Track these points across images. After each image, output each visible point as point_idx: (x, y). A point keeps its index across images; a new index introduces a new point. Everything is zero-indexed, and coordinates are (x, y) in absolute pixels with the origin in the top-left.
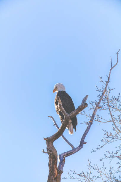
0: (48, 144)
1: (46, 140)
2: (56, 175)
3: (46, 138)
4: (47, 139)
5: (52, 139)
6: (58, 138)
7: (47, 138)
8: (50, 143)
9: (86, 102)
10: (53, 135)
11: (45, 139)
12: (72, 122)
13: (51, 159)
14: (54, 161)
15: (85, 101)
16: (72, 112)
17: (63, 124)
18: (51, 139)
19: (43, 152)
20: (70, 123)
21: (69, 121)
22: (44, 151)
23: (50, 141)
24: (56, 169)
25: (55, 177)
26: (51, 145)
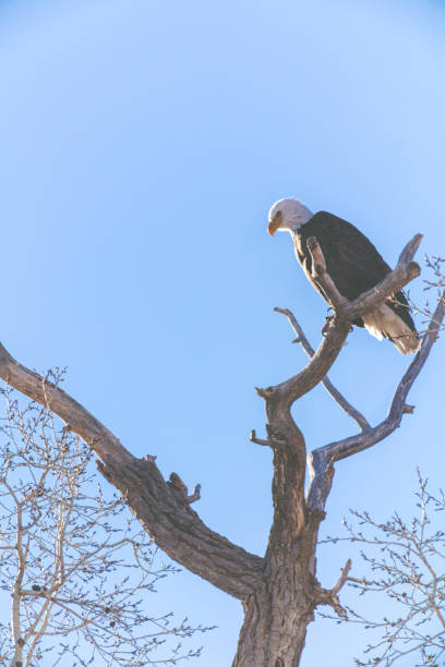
0: (272, 412)
1: (267, 398)
2: (299, 527)
3: (265, 387)
4: (268, 394)
5: (288, 394)
6: (308, 390)
7: (270, 389)
8: (280, 405)
9: (416, 259)
10: (291, 380)
11: (261, 392)
13: (282, 466)
14: (294, 475)
15: (412, 256)
16: (362, 296)
17: (327, 337)
18: (283, 393)
19: (254, 440)
22: (258, 437)
23: (278, 400)
24: (299, 504)
25: (297, 533)
26: (282, 416)
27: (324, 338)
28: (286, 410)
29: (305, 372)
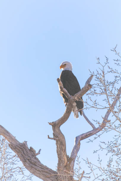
0: (54, 129)
2: (66, 163)
4: (52, 124)
6: (64, 122)
7: (53, 123)
10: (59, 120)
11: (50, 124)
12: (76, 105)
13: (58, 145)
14: (62, 148)
16: (75, 95)
17: (67, 107)
18: (57, 123)
19: (49, 138)
20: (75, 106)
21: (73, 104)
22: (50, 137)
23: (56, 126)
24: (65, 156)
26: (57, 130)
27: (66, 108)
28: (58, 128)
29: (62, 117)
